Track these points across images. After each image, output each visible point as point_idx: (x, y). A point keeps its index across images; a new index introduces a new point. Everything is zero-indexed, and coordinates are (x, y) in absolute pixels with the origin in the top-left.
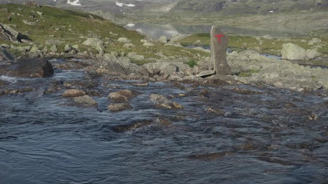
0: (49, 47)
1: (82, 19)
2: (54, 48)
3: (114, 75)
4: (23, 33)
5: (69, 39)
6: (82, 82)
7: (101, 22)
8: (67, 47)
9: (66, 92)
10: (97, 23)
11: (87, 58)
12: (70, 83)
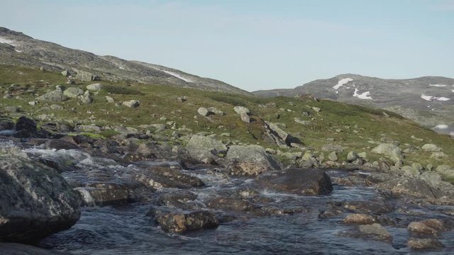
0: (326, 154)
1: (373, 118)
2: (333, 156)
3: (416, 198)
4: (294, 135)
5: (354, 144)
6: (371, 205)
7: (399, 122)
8: (350, 155)
9: (349, 217)
10: (393, 123)
11: (378, 171)
12: (354, 205)
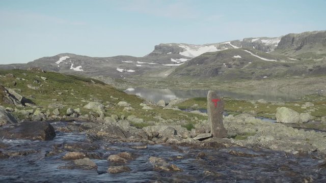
0: (51, 110)
1: (85, 84)
2: (56, 112)
3: (114, 138)
4: (27, 97)
5: (72, 102)
6: (83, 145)
7: (102, 87)
8: (69, 111)
9: (68, 154)
10: (98, 88)
11: (88, 121)
12: (71, 146)
